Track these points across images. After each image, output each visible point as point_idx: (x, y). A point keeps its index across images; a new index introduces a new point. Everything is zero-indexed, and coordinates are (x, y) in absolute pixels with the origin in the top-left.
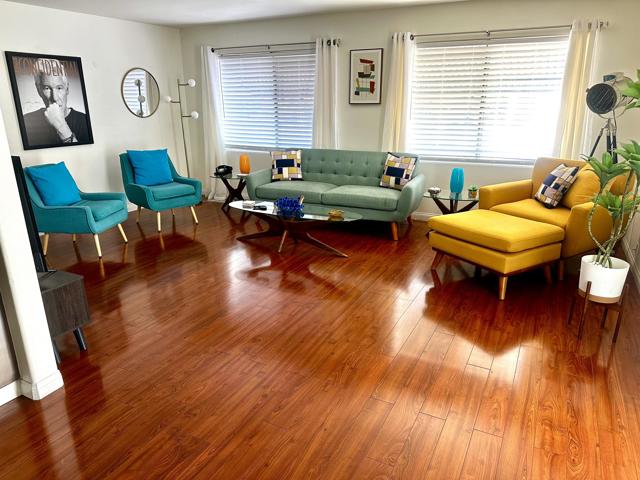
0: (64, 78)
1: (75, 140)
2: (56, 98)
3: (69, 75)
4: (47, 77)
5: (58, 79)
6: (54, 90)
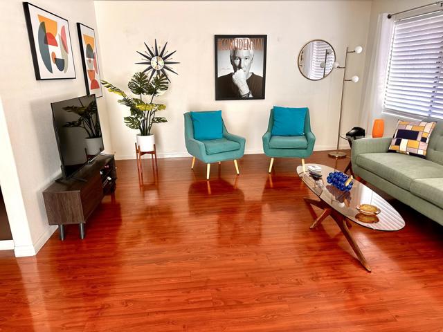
0: (251, 51)
1: (251, 96)
2: (242, 66)
3: (255, 48)
4: (239, 50)
5: (247, 52)
6: (243, 60)
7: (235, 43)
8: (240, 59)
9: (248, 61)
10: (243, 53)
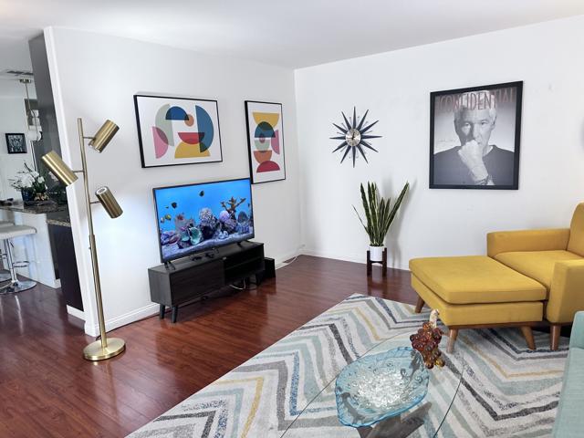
4: (470, 111)
5: (484, 112)
6: (476, 126)
7: (464, 100)
8: (472, 125)
9: (486, 127)
10: (476, 115)
